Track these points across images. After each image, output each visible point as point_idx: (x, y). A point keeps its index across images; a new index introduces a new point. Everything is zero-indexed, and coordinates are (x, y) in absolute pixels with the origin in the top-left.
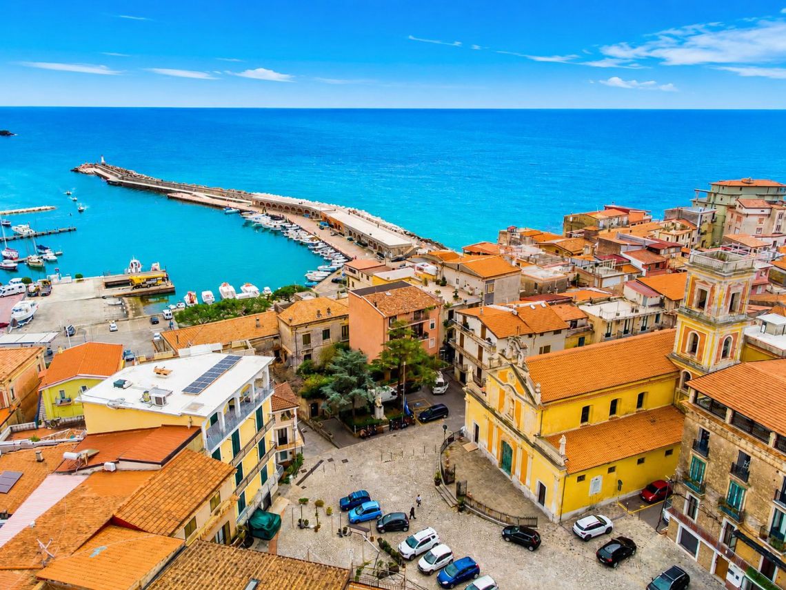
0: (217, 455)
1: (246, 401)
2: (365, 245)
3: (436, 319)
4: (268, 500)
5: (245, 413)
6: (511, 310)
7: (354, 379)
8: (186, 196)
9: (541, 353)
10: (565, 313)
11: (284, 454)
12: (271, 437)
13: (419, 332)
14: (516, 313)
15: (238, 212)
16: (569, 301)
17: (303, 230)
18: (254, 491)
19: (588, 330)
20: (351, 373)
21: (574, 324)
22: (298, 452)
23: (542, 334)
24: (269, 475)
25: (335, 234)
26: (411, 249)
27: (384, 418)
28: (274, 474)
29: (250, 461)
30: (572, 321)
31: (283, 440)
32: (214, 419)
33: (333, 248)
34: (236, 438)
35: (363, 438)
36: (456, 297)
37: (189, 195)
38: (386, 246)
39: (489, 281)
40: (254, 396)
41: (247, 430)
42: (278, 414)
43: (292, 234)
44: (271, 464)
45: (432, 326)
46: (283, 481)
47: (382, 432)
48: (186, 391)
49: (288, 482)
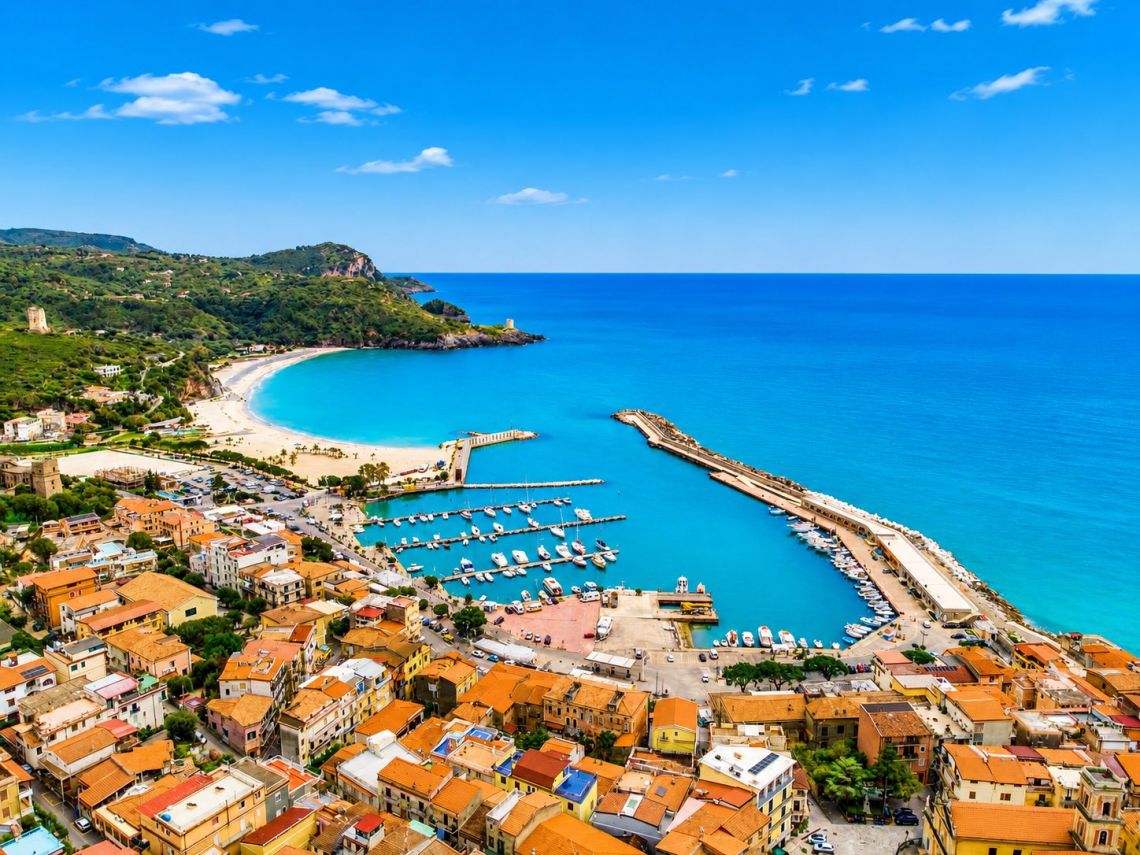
0: (761, 810)
1: (779, 782)
2: (919, 596)
3: (928, 744)
4: (783, 843)
5: (777, 791)
6: (983, 756)
7: (849, 780)
8: (729, 480)
9: (1002, 799)
10: (1034, 770)
11: (796, 817)
12: (789, 806)
13: (909, 752)
14: (986, 759)
15: (782, 514)
16: (1042, 761)
17: (853, 558)
18: (777, 836)
19: (1049, 790)
20: (848, 776)
21: (1037, 782)
22: (805, 818)
23: (1002, 784)
24: (785, 828)
25: (889, 572)
26: (968, 617)
27: (869, 813)
28: (788, 827)
29: (777, 817)
30: (1036, 779)
31: (797, 807)
32: (762, 792)
33: (881, 593)
34: (771, 802)
35: (851, 822)
36: (948, 730)
37: (733, 478)
38: (940, 609)
39: (979, 724)
40: (783, 780)
41: (777, 799)
42: (795, 791)
43: (839, 560)
44: (788, 822)
45: (923, 749)
46: (794, 834)
47: (865, 823)
48: (750, 771)
49: (796, 835)
